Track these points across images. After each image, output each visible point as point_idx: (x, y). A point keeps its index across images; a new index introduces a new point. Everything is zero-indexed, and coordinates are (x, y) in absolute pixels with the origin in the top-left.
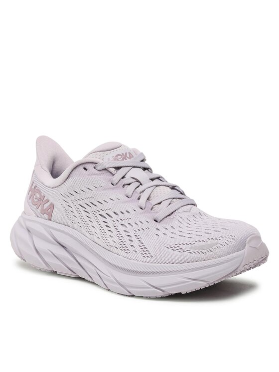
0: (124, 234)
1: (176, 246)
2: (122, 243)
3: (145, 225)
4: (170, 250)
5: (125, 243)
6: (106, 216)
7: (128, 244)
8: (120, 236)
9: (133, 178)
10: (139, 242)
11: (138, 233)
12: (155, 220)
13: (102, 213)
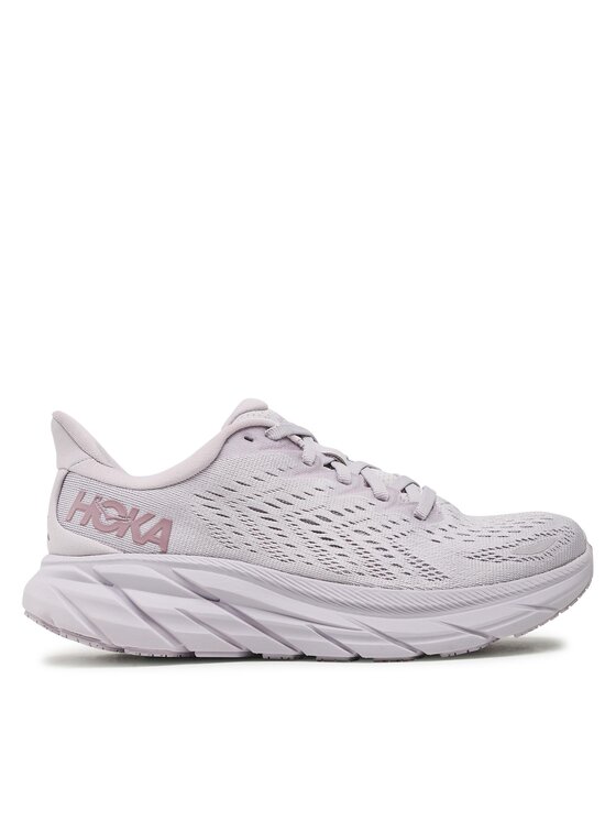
0: (369, 547)
1: (484, 553)
2: (371, 564)
3: (404, 527)
4: (476, 561)
5: (378, 563)
6: (317, 520)
7: (386, 562)
8: (361, 552)
9: (326, 455)
10: (407, 557)
11: (398, 542)
12: (417, 518)
13: (305, 516)
